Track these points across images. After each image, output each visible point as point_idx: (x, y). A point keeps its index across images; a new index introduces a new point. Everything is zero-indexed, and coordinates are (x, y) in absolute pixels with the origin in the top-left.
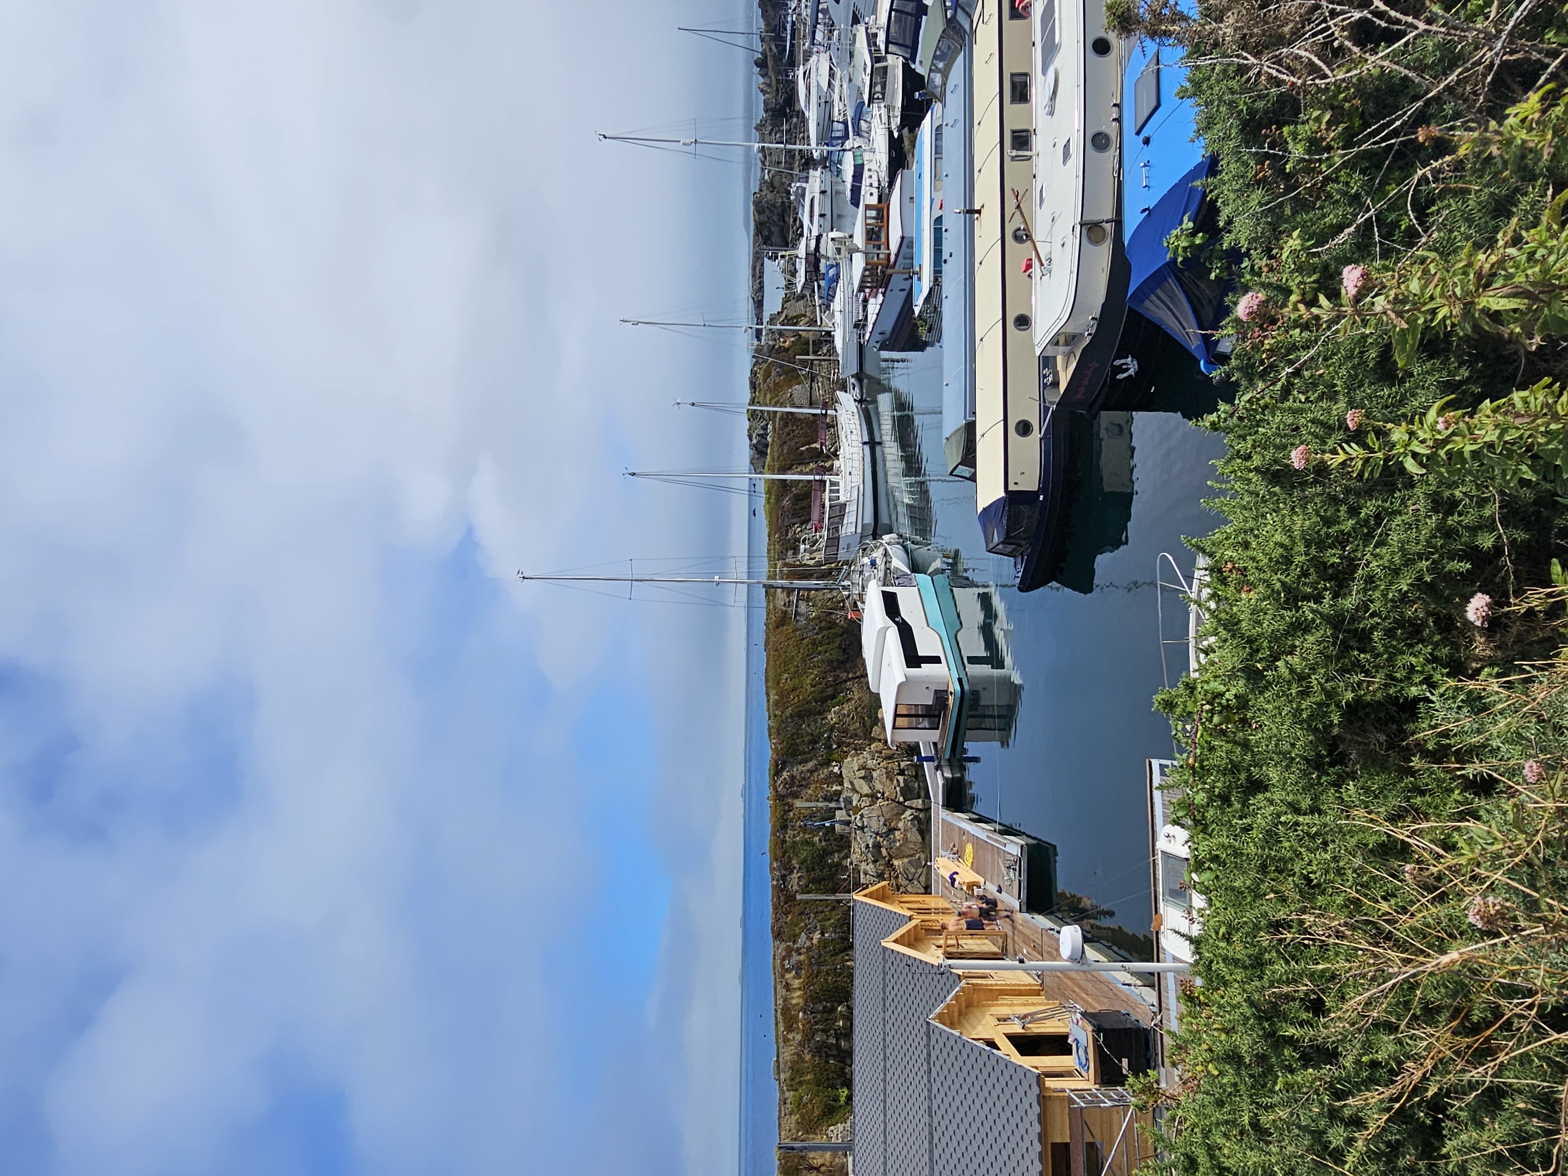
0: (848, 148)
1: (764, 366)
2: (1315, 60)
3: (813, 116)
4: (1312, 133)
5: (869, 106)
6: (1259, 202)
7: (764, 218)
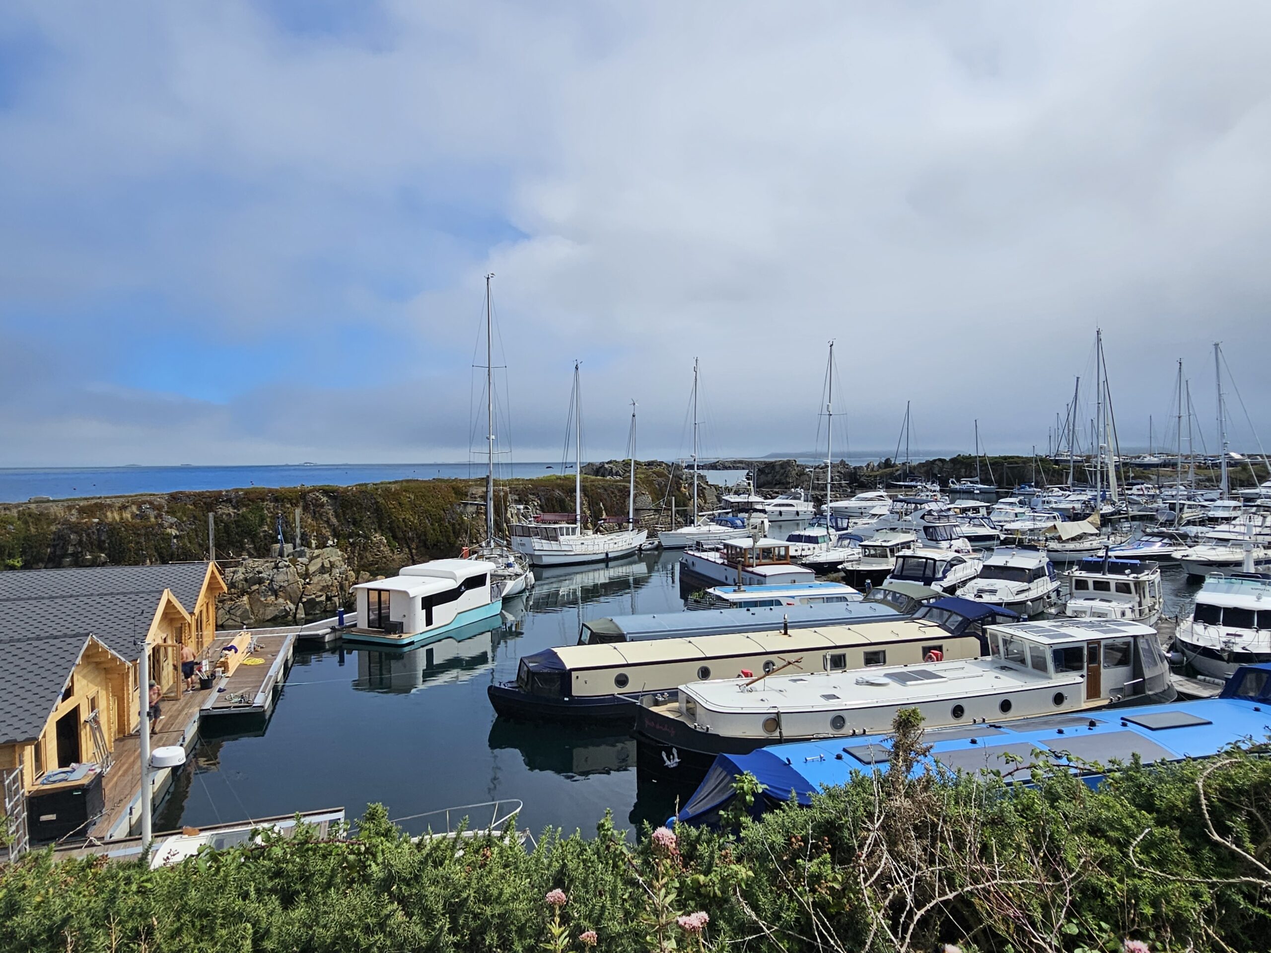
0: (830, 531)
2: (878, 872)
3: (852, 503)
4: (825, 876)
5: (860, 545)
6: (774, 842)
7: (778, 468)
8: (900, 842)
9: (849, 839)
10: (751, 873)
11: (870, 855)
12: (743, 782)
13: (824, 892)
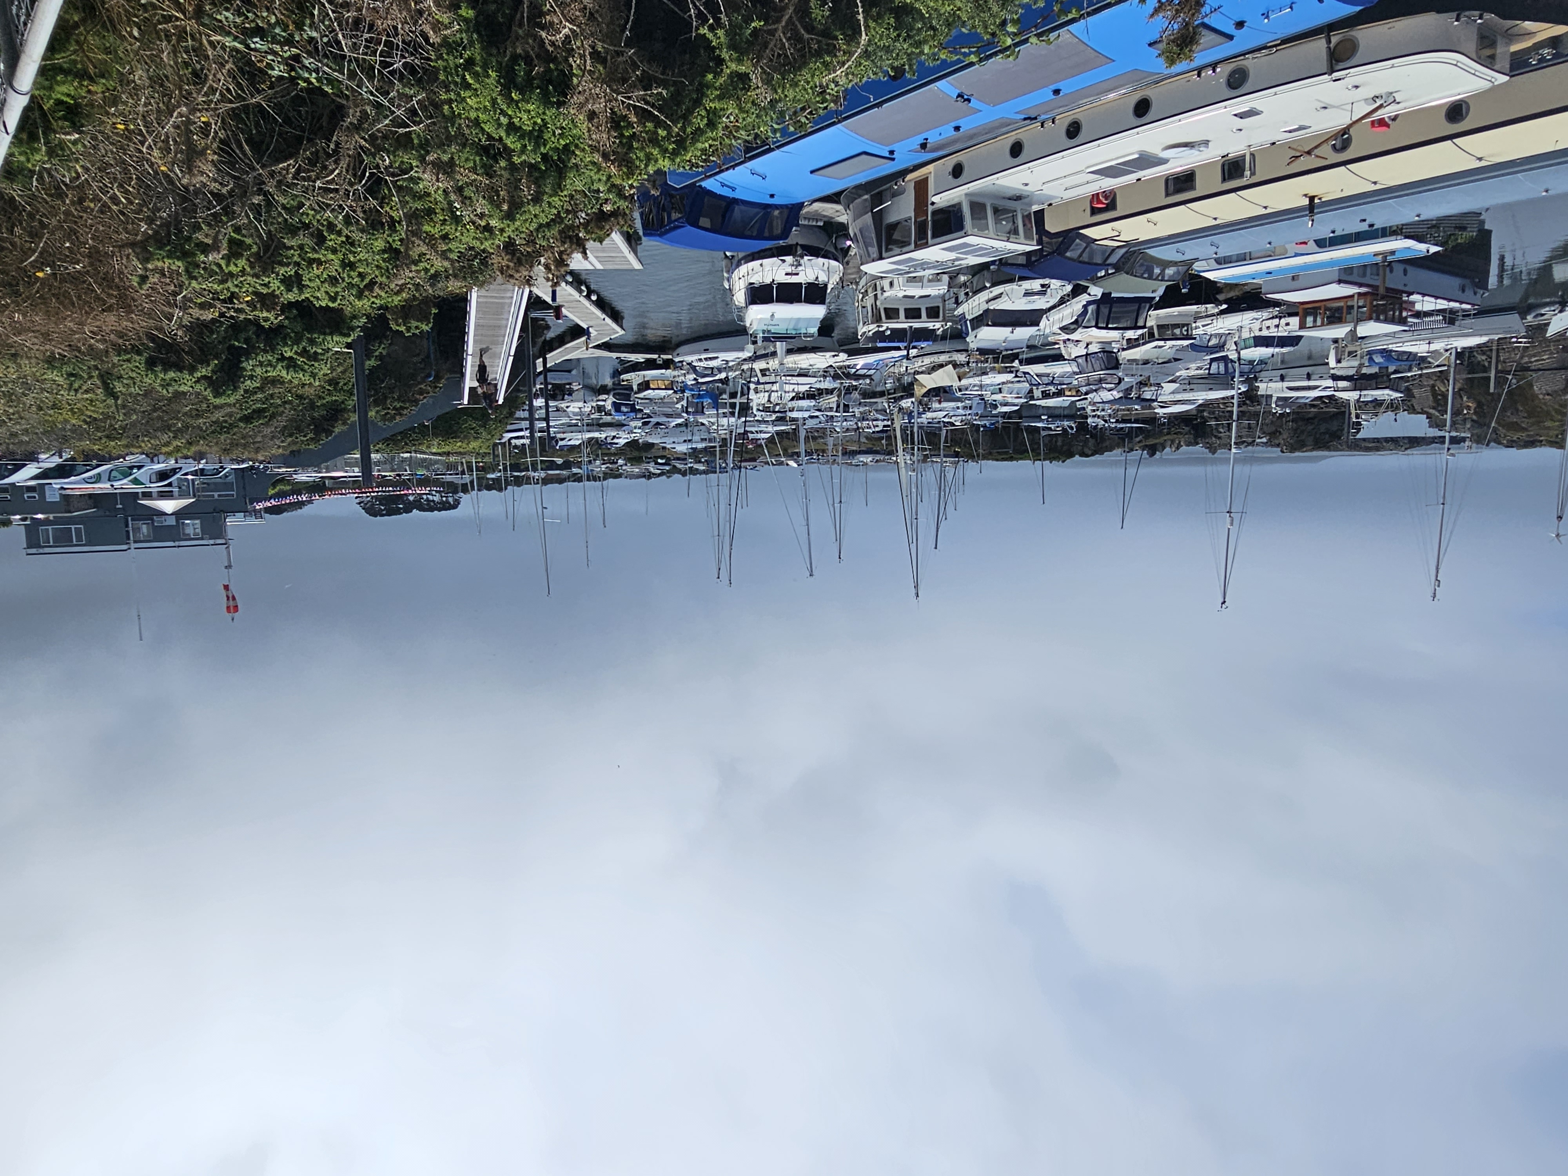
0: (1236, 356)
1: (1502, 431)
3: (1202, 396)
5: (1195, 339)
7: (1310, 441)
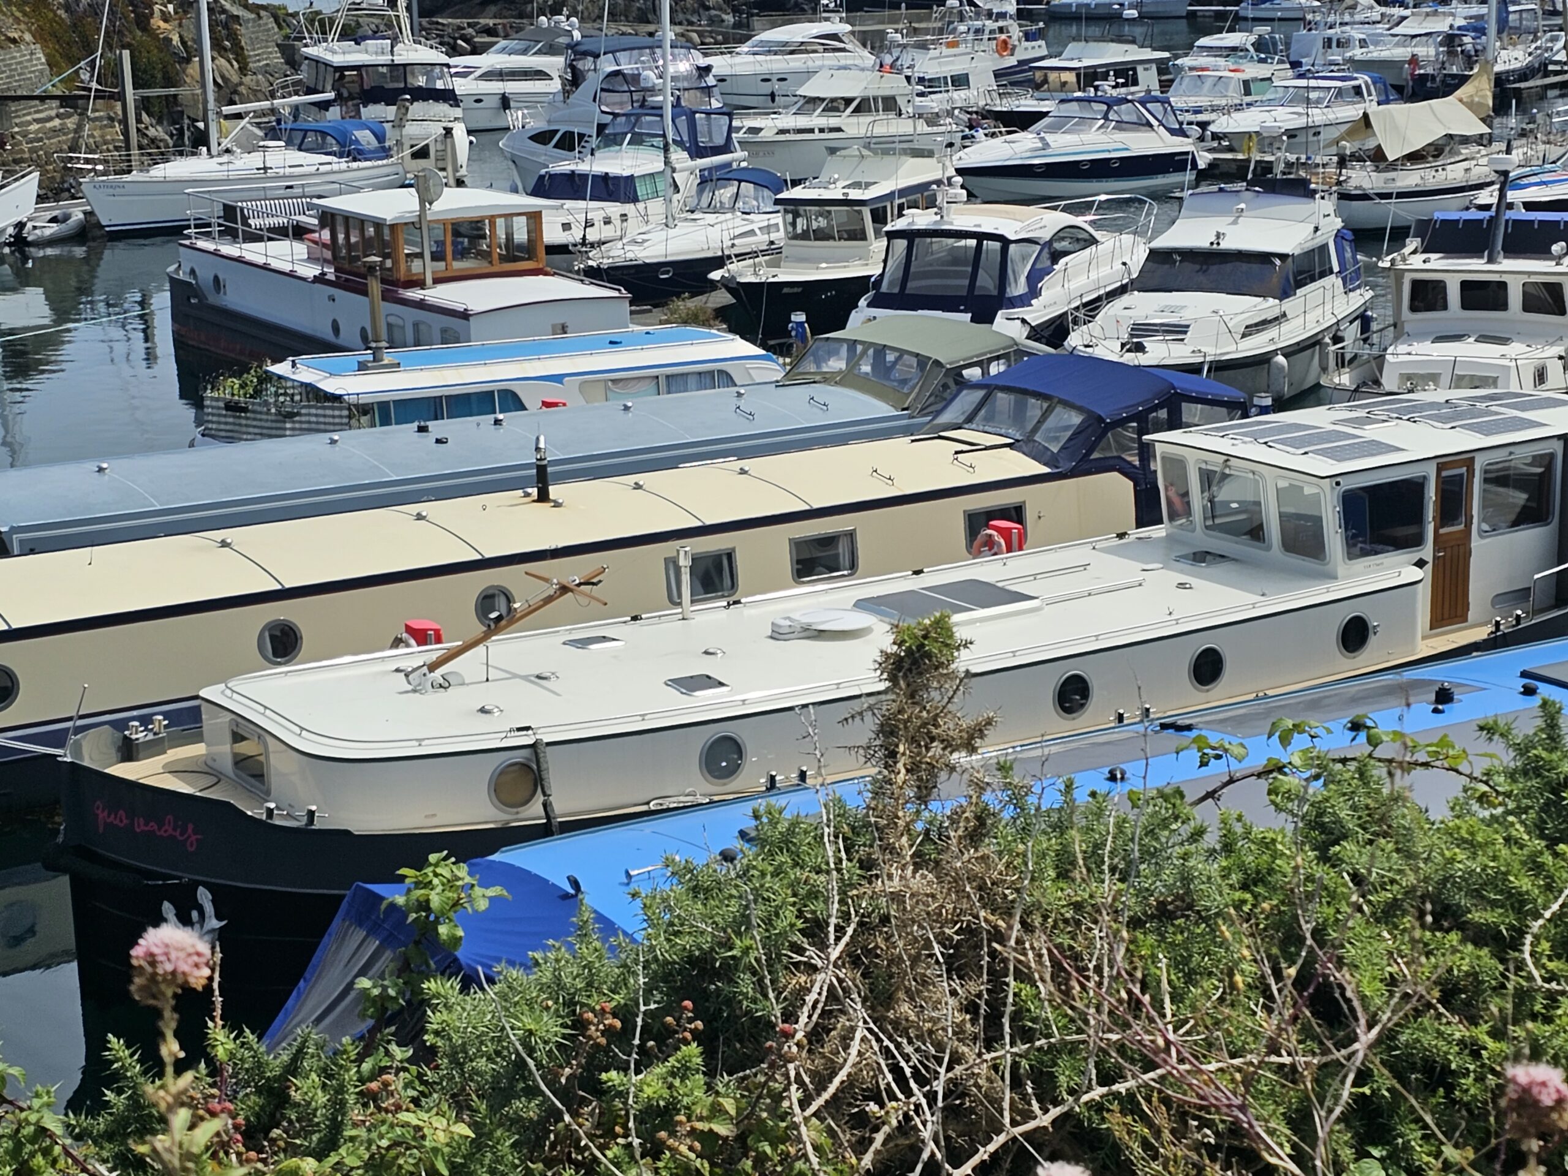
2: (842, 1076)
4: (688, 1108)
6: (531, 1033)
8: (901, 995)
9: (754, 1001)
10: (463, 1130)
11: (816, 1035)
12: (429, 885)
13: (683, 1149)
